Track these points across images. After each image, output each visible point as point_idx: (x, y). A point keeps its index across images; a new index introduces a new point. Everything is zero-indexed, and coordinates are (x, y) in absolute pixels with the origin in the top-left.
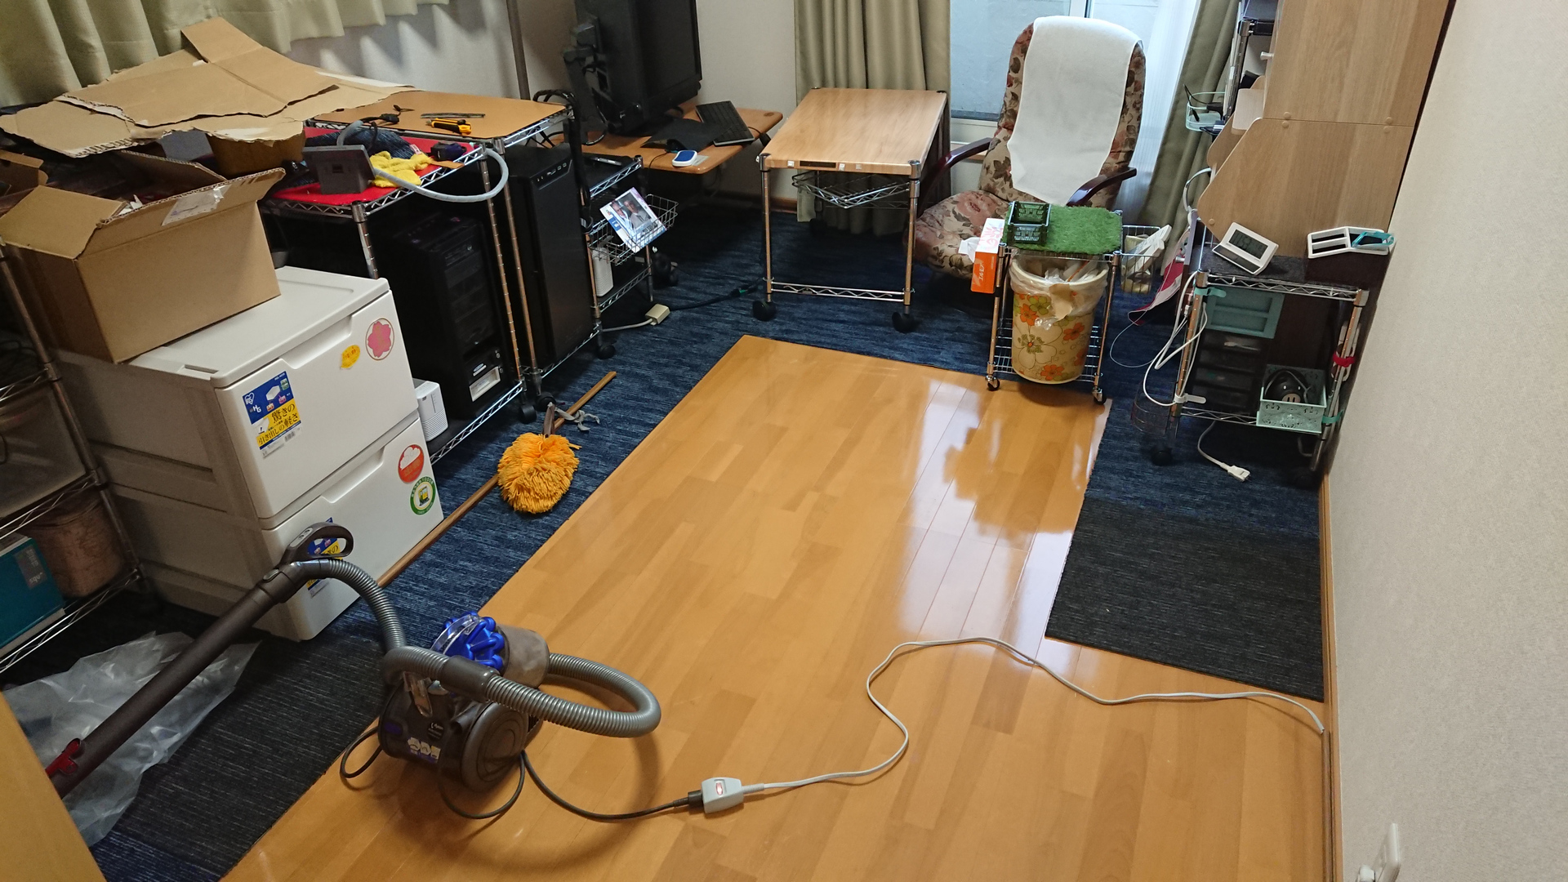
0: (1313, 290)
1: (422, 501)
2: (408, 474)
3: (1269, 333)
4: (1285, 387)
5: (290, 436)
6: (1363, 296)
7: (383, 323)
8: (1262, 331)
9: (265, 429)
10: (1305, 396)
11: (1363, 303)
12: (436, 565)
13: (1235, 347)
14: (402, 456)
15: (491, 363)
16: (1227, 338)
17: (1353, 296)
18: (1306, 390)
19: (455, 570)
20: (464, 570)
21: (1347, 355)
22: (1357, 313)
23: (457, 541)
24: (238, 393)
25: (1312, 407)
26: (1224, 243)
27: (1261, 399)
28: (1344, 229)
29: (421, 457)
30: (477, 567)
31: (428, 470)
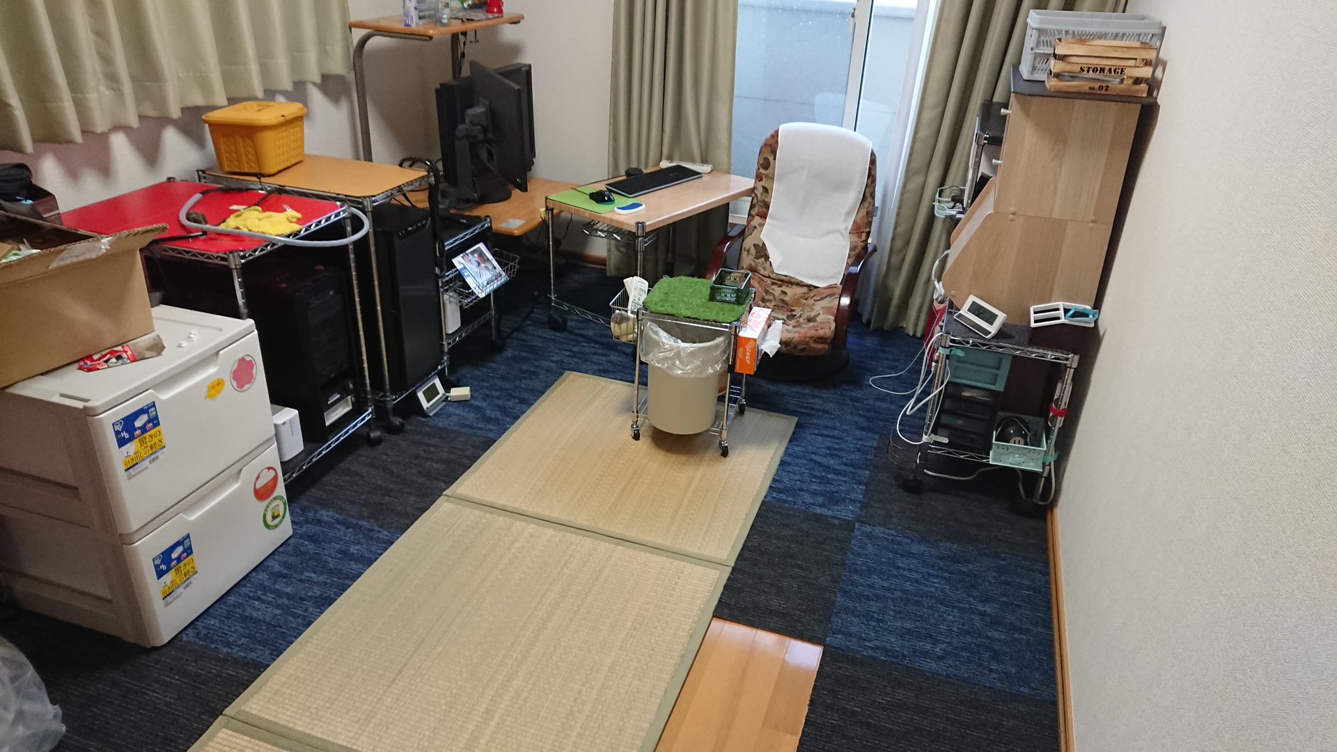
0: (1035, 353)
1: (274, 517)
2: (262, 493)
4: (1012, 432)
5: (154, 460)
6: (1073, 360)
7: (248, 359)
8: (994, 385)
9: (131, 453)
10: (1028, 440)
11: (1075, 365)
12: (285, 576)
13: (971, 397)
14: (258, 477)
15: (344, 393)
16: (965, 389)
17: (1067, 359)
18: (1029, 435)
19: (300, 580)
20: (309, 580)
21: (1062, 407)
22: (1069, 374)
23: (304, 554)
24: (108, 421)
25: (1035, 450)
26: (964, 311)
27: (994, 441)
28: (1058, 305)
29: (275, 478)
30: (321, 579)
31: (281, 490)
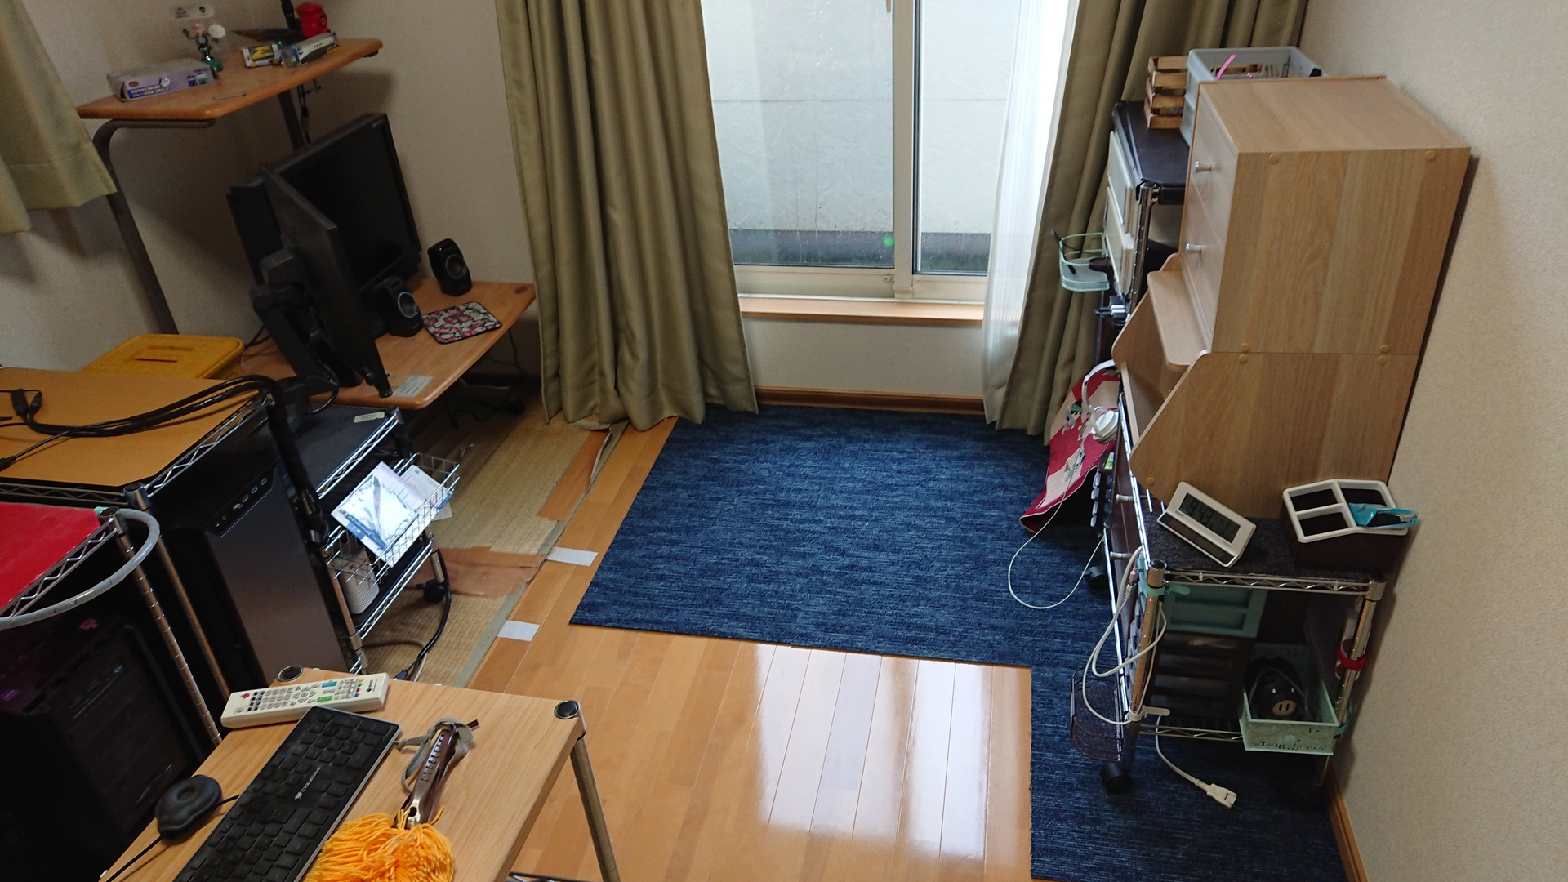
0: (1310, 584)
3: (1250, 631)
6: (1375, 589)
8: (1240, 626)
11: (1377, 597)
13: (1203, 647)
16: (1192, 638)
17: (1364, 589)
21: (1358, 655)
22: (1369, 608)
25: (1319, 726)
26: (1173, 510)
28: (1331, 484)
